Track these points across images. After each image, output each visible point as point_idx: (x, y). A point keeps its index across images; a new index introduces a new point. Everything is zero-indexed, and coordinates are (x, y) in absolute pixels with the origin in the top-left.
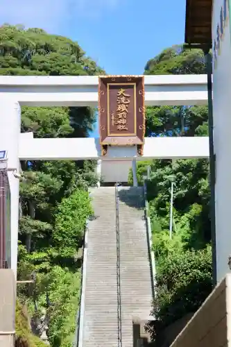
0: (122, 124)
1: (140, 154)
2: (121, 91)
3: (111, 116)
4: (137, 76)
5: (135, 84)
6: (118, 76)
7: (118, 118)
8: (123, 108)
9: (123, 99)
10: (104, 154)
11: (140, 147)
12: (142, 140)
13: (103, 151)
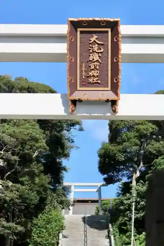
0: (94, 76)
1: (115, 111)
2: (94, 38)
3: (81, 66)
4: (112, 20)
5: (109, 30)
6: (91, 19)
7: (89, 69)
8: (96, 57)
9: (96, 48)
10: (73, 111)
11: (114, 103)
12: (117, 94)
13: (71, 107)
